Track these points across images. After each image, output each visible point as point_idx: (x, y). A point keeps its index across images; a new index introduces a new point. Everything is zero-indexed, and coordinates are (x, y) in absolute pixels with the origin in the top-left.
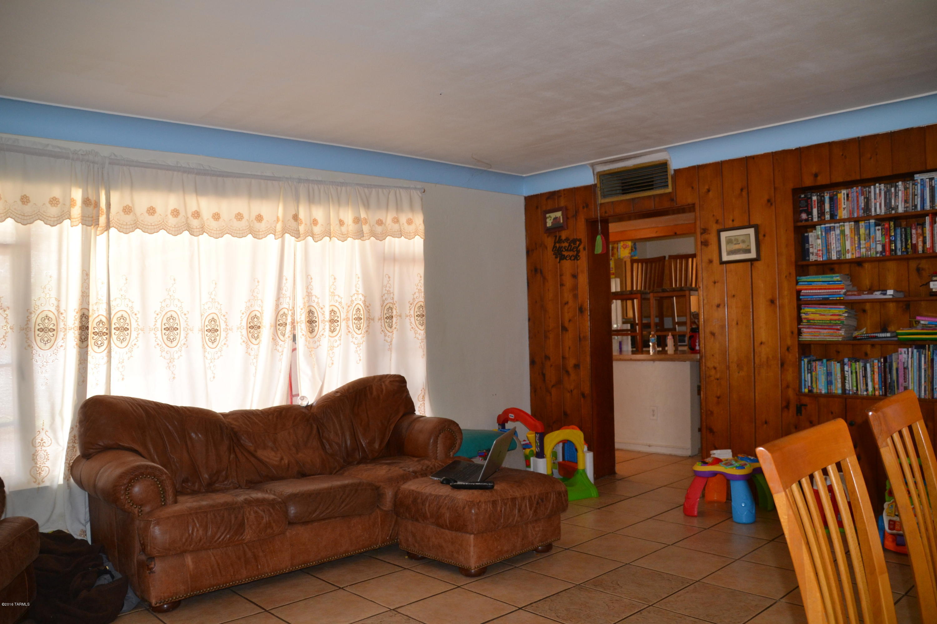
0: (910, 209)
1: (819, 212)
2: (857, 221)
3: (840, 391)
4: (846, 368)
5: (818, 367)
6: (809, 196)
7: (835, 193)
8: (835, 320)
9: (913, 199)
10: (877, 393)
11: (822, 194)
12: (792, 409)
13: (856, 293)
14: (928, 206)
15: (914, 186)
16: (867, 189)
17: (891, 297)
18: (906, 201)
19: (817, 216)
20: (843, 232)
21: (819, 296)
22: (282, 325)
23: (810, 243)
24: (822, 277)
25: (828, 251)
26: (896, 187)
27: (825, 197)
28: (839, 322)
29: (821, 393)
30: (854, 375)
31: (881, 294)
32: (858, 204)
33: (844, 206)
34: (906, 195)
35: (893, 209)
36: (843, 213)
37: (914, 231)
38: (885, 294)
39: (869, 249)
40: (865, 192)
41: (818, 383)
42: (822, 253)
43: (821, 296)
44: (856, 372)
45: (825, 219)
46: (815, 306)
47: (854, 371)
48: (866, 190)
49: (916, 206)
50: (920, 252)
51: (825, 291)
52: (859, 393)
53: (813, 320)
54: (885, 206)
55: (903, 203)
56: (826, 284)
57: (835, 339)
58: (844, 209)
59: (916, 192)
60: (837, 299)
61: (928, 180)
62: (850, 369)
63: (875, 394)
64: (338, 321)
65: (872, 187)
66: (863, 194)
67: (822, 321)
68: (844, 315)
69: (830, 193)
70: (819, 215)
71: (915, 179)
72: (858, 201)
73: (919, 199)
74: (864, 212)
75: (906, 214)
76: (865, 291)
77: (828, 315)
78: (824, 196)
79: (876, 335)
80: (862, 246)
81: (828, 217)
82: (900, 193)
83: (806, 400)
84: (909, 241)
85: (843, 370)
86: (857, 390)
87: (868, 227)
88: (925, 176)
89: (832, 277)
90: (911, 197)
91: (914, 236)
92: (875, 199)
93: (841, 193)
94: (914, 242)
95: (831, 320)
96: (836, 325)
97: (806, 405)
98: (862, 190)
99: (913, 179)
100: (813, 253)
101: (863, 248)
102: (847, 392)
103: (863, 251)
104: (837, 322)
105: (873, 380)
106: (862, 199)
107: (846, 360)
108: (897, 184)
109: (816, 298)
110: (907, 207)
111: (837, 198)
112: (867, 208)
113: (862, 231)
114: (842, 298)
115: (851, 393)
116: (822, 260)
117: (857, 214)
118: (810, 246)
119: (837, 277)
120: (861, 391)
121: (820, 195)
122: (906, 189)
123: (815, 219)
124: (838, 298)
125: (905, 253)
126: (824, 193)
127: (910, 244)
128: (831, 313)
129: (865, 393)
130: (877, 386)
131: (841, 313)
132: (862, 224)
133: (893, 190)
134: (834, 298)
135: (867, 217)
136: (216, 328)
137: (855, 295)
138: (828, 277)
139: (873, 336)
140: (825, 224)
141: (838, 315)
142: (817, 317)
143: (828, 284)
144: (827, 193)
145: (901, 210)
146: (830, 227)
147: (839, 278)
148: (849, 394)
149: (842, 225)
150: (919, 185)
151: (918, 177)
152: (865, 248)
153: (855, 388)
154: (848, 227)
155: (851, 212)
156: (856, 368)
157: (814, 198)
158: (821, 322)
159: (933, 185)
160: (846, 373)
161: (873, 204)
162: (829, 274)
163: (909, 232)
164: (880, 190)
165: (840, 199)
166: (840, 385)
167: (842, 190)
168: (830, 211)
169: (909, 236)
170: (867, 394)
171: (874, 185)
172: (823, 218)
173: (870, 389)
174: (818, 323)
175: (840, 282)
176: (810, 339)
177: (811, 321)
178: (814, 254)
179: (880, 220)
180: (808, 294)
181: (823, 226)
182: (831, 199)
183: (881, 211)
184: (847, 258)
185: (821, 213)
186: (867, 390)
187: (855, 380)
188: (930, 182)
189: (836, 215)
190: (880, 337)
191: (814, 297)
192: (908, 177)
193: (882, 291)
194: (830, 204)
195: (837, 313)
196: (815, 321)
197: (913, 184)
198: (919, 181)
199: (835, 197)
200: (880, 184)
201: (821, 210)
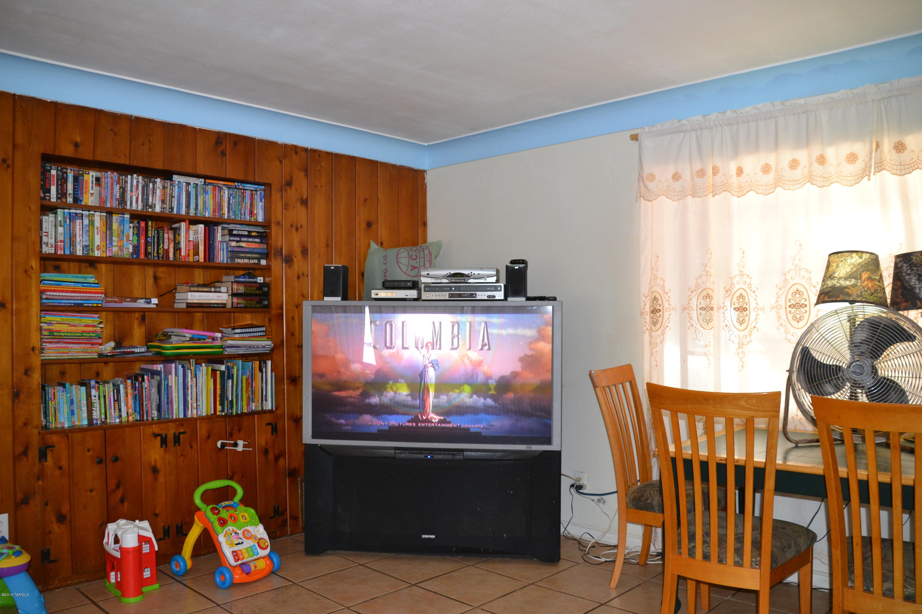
0: (167, 211)
1: (59, 192)
2: (110, 213)
3: (85, 422)
4: (94, 392)
5: (57, 394)
6: (49, 168)
7: (81, 172)
8: (89, 332)
9: (171, 201)
10: (131, 419)
11: (65, 170)
12: (34, 453)
13: (116, 300)
14: (183, 212)
15: (171, 187)
16: (124, 177)
17: (155, 306)
18: (163, 202)
19: (55, 196)
20: (92, 223)
21: (70, 301)
23: (44, 230)
24: (72, 277)
25: (72, 243)
26: (154, 183)
27: (68, 174)
28: (94, 335)
29: (63, 427)
30: (102, 400)
31: (145, 302)
32: (112, 193)
33: (91, 191)
34: (164, 194)
35: (151, 207)
36: (90, 199)
37: (166, 236)
38: (149, 303)
39: (121, 248)
40: (121, 181)
41: (58, 415)
42: (64, 246)
43: (73, 302)
44: (105, 397)
45: (66, 202)
46: (60, 313)
47: (102, 395)
48: (122, 179)
49: (172, 209)
50: (171, 259)
51: (79, 295)
52: (108, 421)
53: (59, 331)
54: (142, 201)
55: (160, 203)
56: (80, 285)
57: (89, 356)
58: (92, 194)
59: (173, 194)
60: (93, 306)
61: (184, 184)
62: (97, 393)
63: (128, 420)
65: (129, 177)
66: (118, 183)
67: (71, 333)
68: (99, 326)
69: (74, 171)
70: (59, 196)
71: (174, 179)
72: (112, 189)
73: (176, 202)
74: (119, 204)
75: (162, 215)
76: (128, 298)
77: (80, 326)
78: (66, 173)
79: (133, 350)
80: (114, 244)
81: (70, 200)
82: (158, 192)
83: (54, 439)
84: (162, 245)
85: (89, 396)
86: (106, 418)
87: (122, 223)
88: (183, 179)
89: (86, 278)
90: (168, 198)
91: (166, 241)
92: (131, 191)
93: (89, 174)
94: (166, 247)
95: (83, 332)
96: (91, 338)
97: (52, 446)
98: (119, 178)
99: (171, 179)
100: (47, 244)
101: (115, 246)
102: (95, 422)
103: (115, 249)
104: (91, 334)
105: (127, 405)
106: (117, 188)
107: (93, 383)
108: (156, 180)
109: (65, 303)
110: (164, 208)
111: (83, 179)
112: (122, 200)
113: (115, 226)
114: (100, 305)
115: (99, 422)
117: (110, 205)
118: (44, 234)
119: (92, 278)
120: (111, 419)
121: (61, 171)
122: (164, 188)
123: (54, 199)
124: (95, 305)
125: (157, 259)
126: (67, 169)
127: (162, 249)
128: (84, 324)
129: (118, 420)
130: (130, 411)
131: (96, 324)
132: (115, 217)
133: (151, 185)
134: (90, 305)
135: (122, 211)
137: (115, 302)
138: (81, 277)
139: (130, 352)
140: (70, 209)
141: (94, 326)
142: (65, 328)
143: (83, 286)
144: (71, 170)
145: (158, 209)
146: (76, 214)
147: (92, 280)
148: (97, 424)
149: (92, 214)
150: (176, 187)
151: (176, 178)
152: (118, 246)
153: (103, 416)
154: (98, 218)
155: (102, 200)
156: (104, 392)
157: (54, 172)
158: (70, 334)
159: (189, 191)
160: (93, 398)
161: (129, 197)
163: (161, 235)
164: (138, 182)
165: (87, 181)
166: (85, 415)
167: (90, 171)
168: (74, 194)
169: (161, 240)
170: (121, 422)
171: (132, 175)
172: (64, 200)
173: (124, 414)
174: (65, 336)
175: (96, 285)
176: (55, 358)
177: (55, 334)
178: (50, 246)
179: (136, 217)
180: (56, 297)
181: (66, 211)
182: (76, 179)
183: (137, 207)
184: (96, 255)
185: (62, 194)
186: (120, 416)
187: (103, 406)
188: (186, 186)
189: (81, 201)
190: (137, 353)
191: (63, 301)
192: (167, 175)
193: (146, 299)
194: (74, 185)
195: (91, 324)
196: (61, 334)
197: (171, 185)
198: (177, 182)
199: (81, 178)
200: (138, 176)
201: (62, 189)
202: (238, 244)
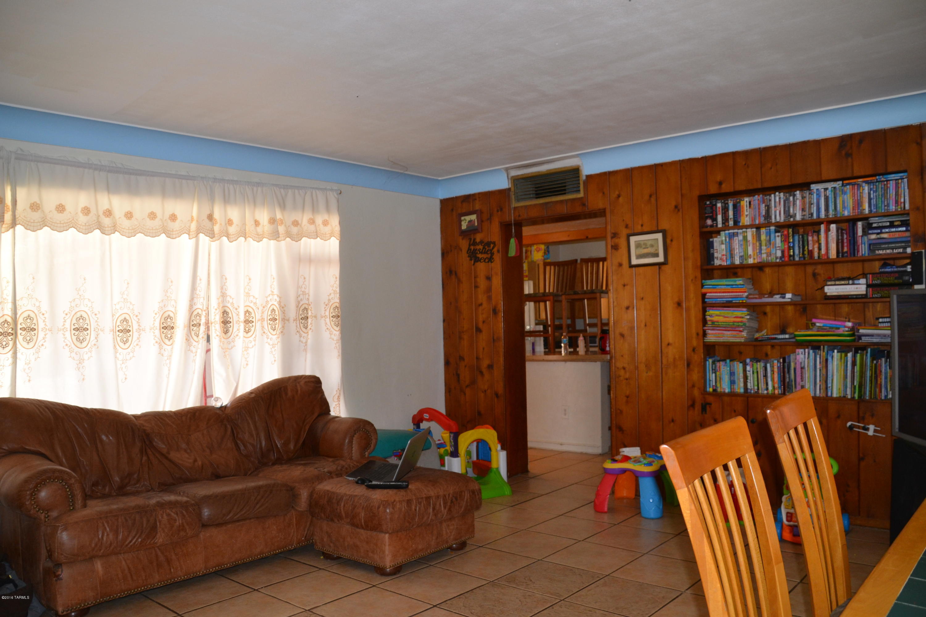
0: (807, 217)
1: (724, 218)
2: (758, 228)
3: (742, 391)
4: (748, 368)
5: (722, 367)
6: (714, 203)
7: (738, 200)
8: (738, 322)
9: (810, 208)
10: (776, 392)
11: (726, 202)
12: (698, 407)
13: (757, 296)
14: (823, 215)
16: (768, 197)
17: (789, 300)
18: (803, 210)
19: (721, 222)
20: (745, 238)
21: (723, 299)
22: (196, 325)
23: (715, 248)
24: (726, 281)
25: (732, 256)
26: (794, 196)
27: (729, 204)
28: (742, 324)
29: (724, 392)
30: (755, 374)
31: (780, 297)
32: (759, 212)
33: (746, 213)
34: (804, 203)
35: (791, 217)
36: (745, 220)
37: (810, 238)
38: (784, 298)
39: (769, 254)
40: (766, 200)
41: (722, 382)
42: (726, 258)
43: (725, 299)
44: (757, 372)
45: (728, 225)
46: (719, 308)
47: (755, 371)
48: (767, 198)
49: (812, 214)
50: (816, 258)
51: (729, 294)
52: (760, 392)
53: (718, 322)
54: (784, 213)
55: (801, 211)
56: (729, 287)
57: (738, 340)
58: (747, 216)
59: (812, 201)
60: (739, 303)
61: (823, 190)
62: (751, 369)
63: (774, 393)
64: (253, 322)
65: (773, 195)
66: (764, 202)
67: (726, 322)
68: (746, 317)
69: (733, 201)
70: (724, 221)
71: (812, 188)
72: (759, 209)
73: (815, 208)
74: (765, 219)
75: (804, 222)
76: (766, 294)
77: (731, 317)
78: (728, 203)
79: (776, 336)
80: (763, 252)
81: (731, 223)
82: (798, 202)
83: (710, 399)
84: (806, 247)
85: (745, 371)
86: (758, 389)
87: (769, 234)
88: (821, 186)
89: (735, 281)
90: (807, 206)
91: (810, 242)
92: (775, 207)
93: (744, 200)
94: (810, 248)
95: (734, 322)
96: (739, 326)
97: (710, 404)
98: (763, 198)
99: (809, 189)
100: (717, 258)
101: (764, 253)
102: (749, 391)
103: (764, 256)
104: (740, 324)
105: (773, 380)
106: (763, 206)
107: (748, 361)
108: (795, 193)
109: (720, 301)
110: (804, 215)
111: (740, 205)
112: (768, 216)
113: (763, 237)
114: (744, 301)
115: (752, 392)
116: (725, 264)
117: (759, 221)
118: (715, 251)
119: (740, 280)
120: (762, 391)
121: (724, 203)
122: (803, 198)
123: (720, 225)
124: (741, 301)
125: (802, 259)
126: (728, 201)
127: (807, 250)
128: (735, 316)
129: (766, 392)
130: (776, 385)
131: (743, 315)
132: (763, 230)
133: (791, 198)
134: (737, 301)
135: (768, 224)
136: (128, 328)
137: (756, 298)
138: (732, 281)
139: (773, 337)
140: (729, 230)
141: (741, 317)
142: (721, 319)
143: (731, 287)
144: (731, 200)
145: (798, 218)
146: (734, 233)
147: (741, 282)
148: (751, 393)
149: (744, 231)
150: (815, 195)
151: (814, 187)
152: (766, 253)
153: (756, 387)
154: (750, 233)
155: (753, 219)
156: (757, 369)
157: (719, 205)
158: (725, 324)
159: (828, 195)
160: (748, 373)
161: (773, 212)
162: (733, 278)
163: (805, 238)
164: (780, 198)
165: (743, 206)
166: (742, 385)
167: (745, 198)
168: (734, 218)
169: (806, 243)
170: (768, 393)
171: (775, 194)
172: (727, 224)
173: (770, 388)
174: (722, 325)
175: (742, 286)
176: (714, 341)
177: (716, 323)
178: (719, 259)
179: (780, 227)
180: (713, 297)
181: (727, 232)
182: (735, 206)
183: (780, 219)
184: (749, 263)
185: (725, 220)
186: (767, 389)
187: (756, 379)
188: (824, 191)
189: (739, 222)
190: (780, 339)
191: (718, 300)
192: (805, 186)
193: (782, 294)
194: (734, 211)
195: (740, 316)
196: (720, 323)
197: (810, 194)
198: (815, 191)
199: (738, 205)
200: (780, 193)
201: (725, 216)
202: (878, 236)
